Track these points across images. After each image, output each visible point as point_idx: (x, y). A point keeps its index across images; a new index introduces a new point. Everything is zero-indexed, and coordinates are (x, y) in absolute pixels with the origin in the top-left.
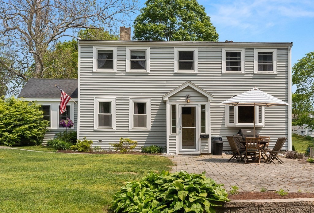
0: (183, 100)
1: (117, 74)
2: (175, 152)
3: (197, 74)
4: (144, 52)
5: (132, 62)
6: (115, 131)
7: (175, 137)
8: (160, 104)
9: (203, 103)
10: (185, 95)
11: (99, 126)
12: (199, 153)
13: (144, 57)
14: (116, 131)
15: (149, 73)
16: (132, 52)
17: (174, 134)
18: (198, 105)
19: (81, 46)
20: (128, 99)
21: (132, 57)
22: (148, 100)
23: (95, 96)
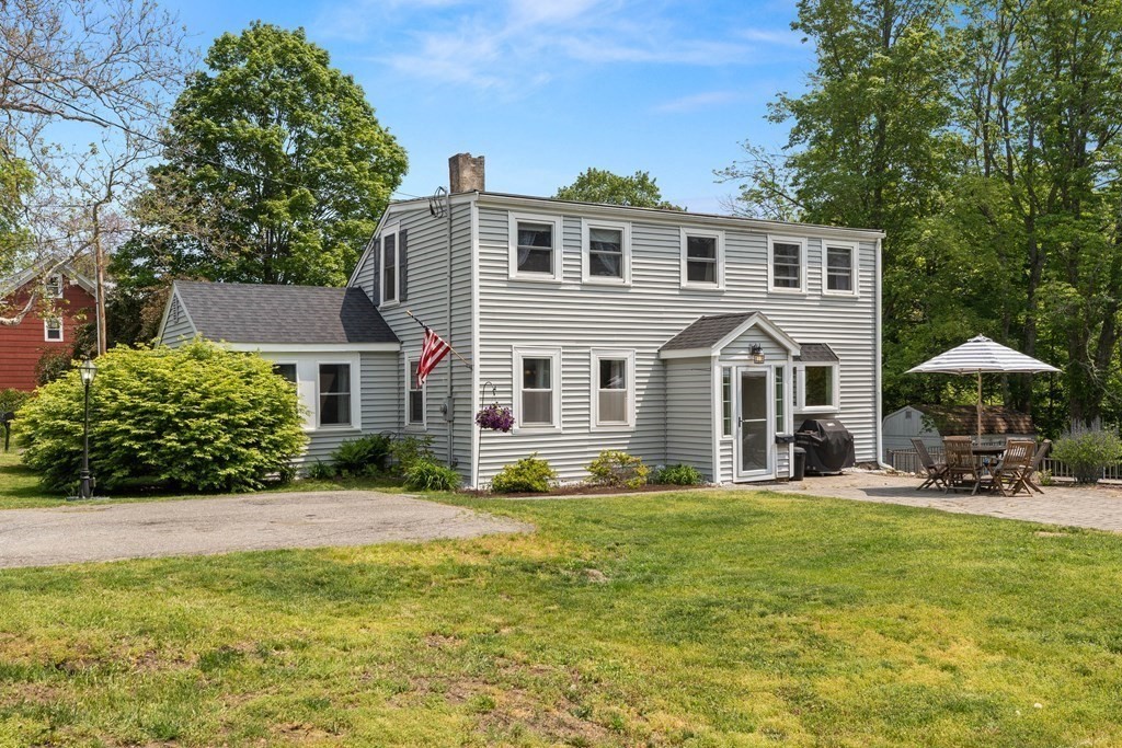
0: (744, 355)
1: (562, 288)
2: (730, 478)
3: (723, 292)
4: (619, 233)
5: (593, 257)
6: (560, 434)
7: (731, 443)
8: (652, 363)
9: (779, 364)
10: (747, 345)
11: (525, 421)
12: (772, 477)
13: (618, 246)
14: (564, 432)
15: (629, 287)
16: (592, 231)
17: (728, 438)
18: (770, 366)
19: (480, 208)
20: (587, 351)
21: (593, 245)
22: (631, 353)
23: (514, 344)
